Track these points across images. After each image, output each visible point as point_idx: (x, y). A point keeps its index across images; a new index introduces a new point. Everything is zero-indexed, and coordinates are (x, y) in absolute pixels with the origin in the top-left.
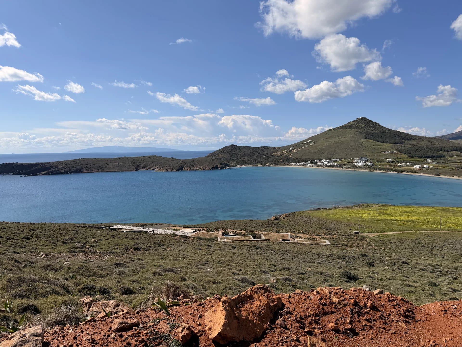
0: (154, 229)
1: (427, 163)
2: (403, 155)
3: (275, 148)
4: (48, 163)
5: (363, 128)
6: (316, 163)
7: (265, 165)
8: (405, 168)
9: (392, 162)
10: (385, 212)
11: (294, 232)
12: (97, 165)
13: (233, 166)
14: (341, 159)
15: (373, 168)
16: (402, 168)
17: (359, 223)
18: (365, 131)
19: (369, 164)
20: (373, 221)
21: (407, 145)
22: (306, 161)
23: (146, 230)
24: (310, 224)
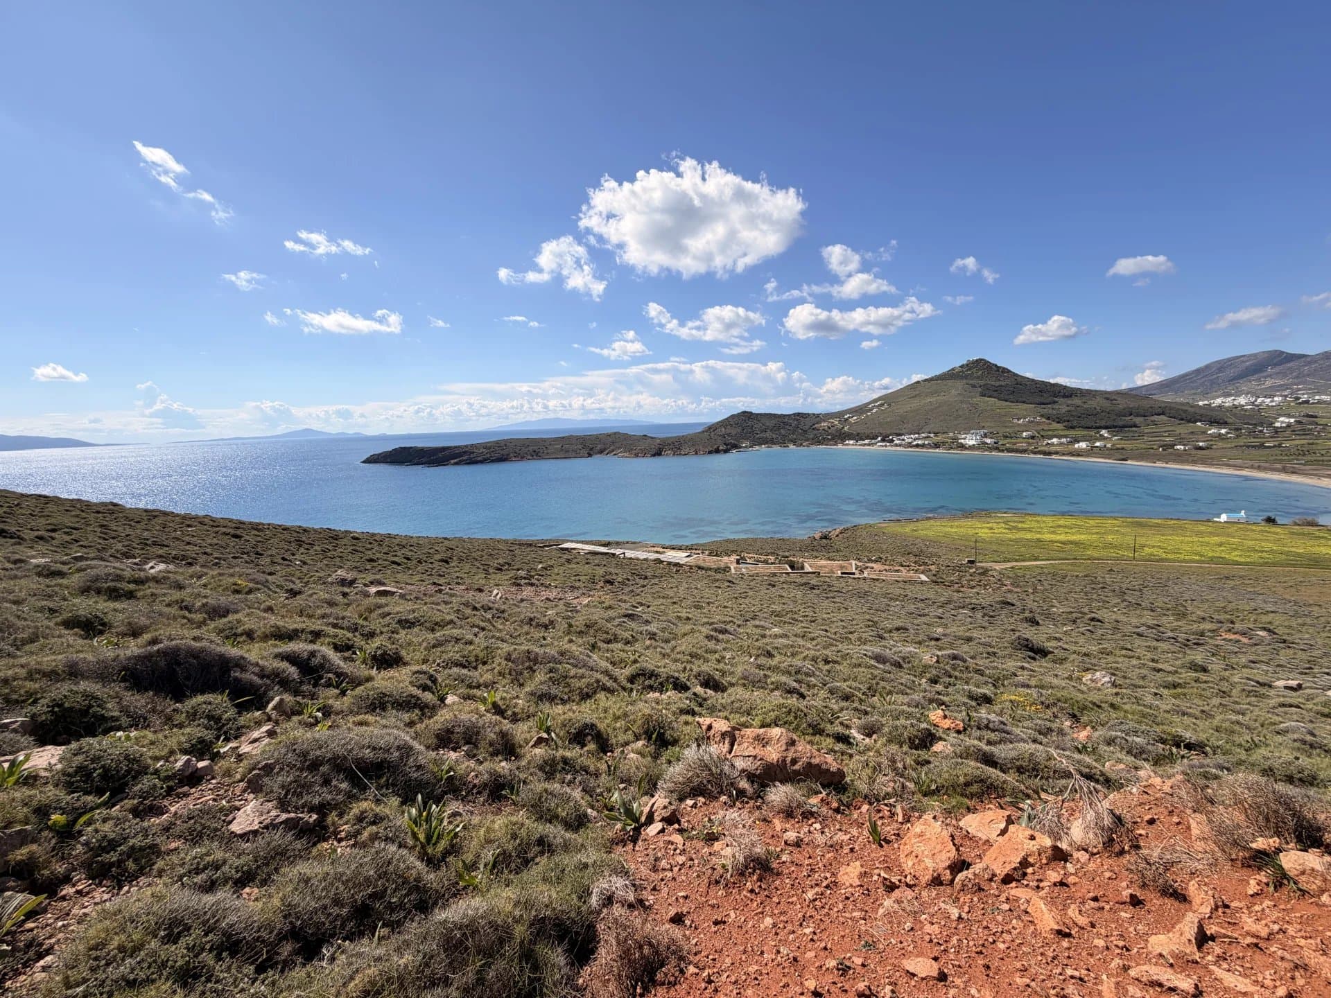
0: (628, 552)
1: (1102, 438)
2: (1055, 425)
3: (818, 415)
5: (978, 377)
6: (892, 441)
7: (801, 445)
8: (1058, 449)
9: (1033, 438)
10: (1020, 525)
11: (859, 560)
12: (531, 449)
13: (746, 447)
14: (936, 434)
15: (997, 449)
16: (1053, 449)
17: (977, 545)
18: (982, 383)
19: (988, 441)
20: (1000, 542)
21: (1062, 407)
22: (875, 437)
23: (612, 551)
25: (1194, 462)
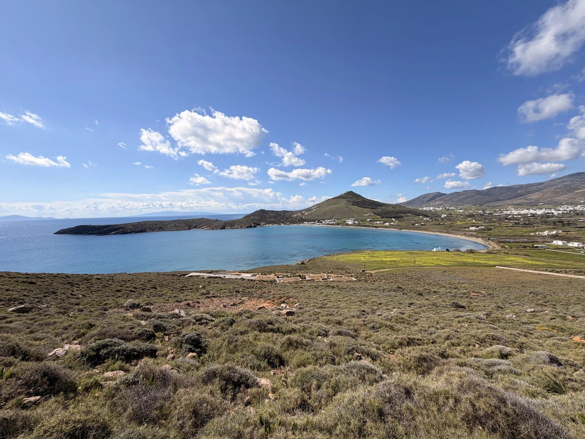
0: (226, 276)
1: (393, 221)
2: (377, 217)
3: (292, 212)
4: (117, 225)
5: (351, 198)
6: (321, 222)
7: (286, 224)
8: (380, 225)
9: (371, 221)
10: (374, 255)
13: (263, 225)
14: (337, 219)
15: (360, 225)
16: (378, 225)
18: (352, 200)
19: (356, 222)
21: (379, 210)
24: (328, 266)
25: (422, 230)
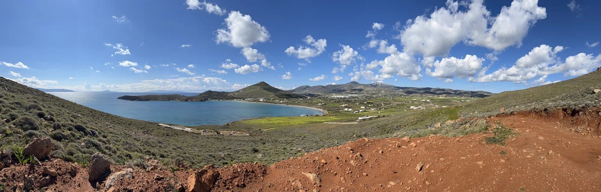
0: (175, 127)
1: (285, 100)
3: (228, 92)
5: (263, 86)
6: (245, 100)
7: (223, 100)
9: (273, 100)
10: (270, 120)
11: (234, 131)
13: (209, 100)
14: (254, 98)
15: (266, 102)
16: (277, 102)
17: (261, 126)
19: (265, 100)
20: (266, 124)
21: (278, 93)
22: (241, 99)
23: (171, 127)
24: (241, 127)
